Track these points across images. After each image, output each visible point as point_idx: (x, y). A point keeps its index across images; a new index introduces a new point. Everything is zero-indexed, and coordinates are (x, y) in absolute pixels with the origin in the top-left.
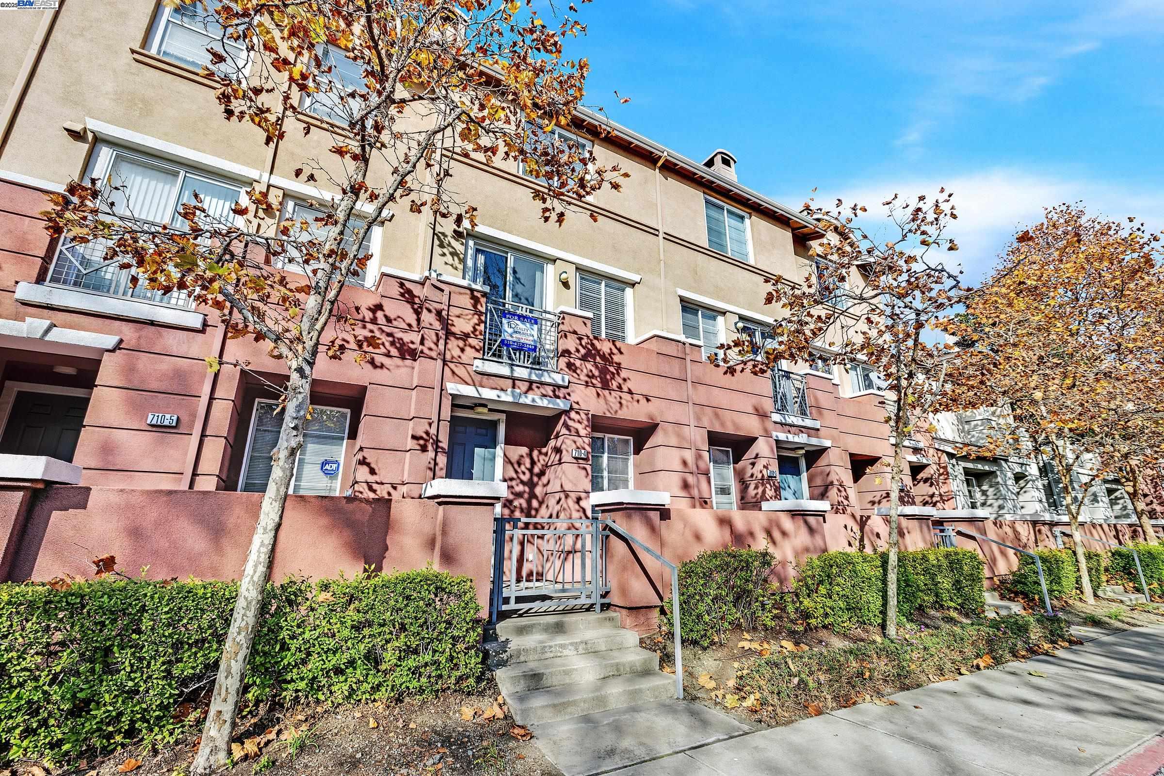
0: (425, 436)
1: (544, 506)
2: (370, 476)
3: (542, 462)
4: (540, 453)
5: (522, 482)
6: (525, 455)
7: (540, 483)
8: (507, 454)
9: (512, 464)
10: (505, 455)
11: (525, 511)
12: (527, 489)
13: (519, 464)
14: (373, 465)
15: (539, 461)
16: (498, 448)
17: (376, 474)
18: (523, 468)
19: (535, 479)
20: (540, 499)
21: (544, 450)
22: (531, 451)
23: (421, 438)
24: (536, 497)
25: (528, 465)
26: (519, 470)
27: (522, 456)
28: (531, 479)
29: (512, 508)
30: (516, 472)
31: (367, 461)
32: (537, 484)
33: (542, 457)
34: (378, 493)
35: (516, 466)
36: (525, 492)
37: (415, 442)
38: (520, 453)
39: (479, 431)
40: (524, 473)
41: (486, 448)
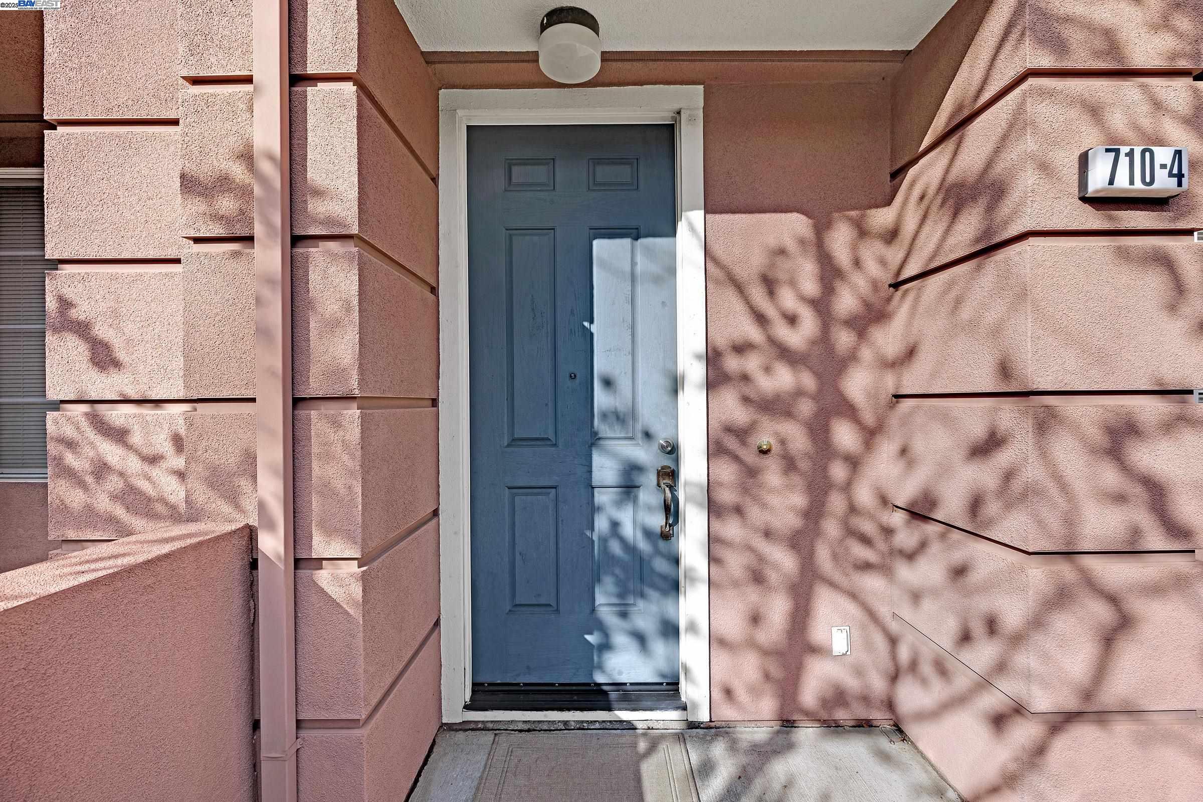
0: (238, 171)
1: (887, 449)
2: (94, 374)
3: (872, 268)
4: (862, 232)
5: (784, 353)
6: (791, 245)
7: (866, 354)
8: (718, 250)
9: (739, 288)
10: (707, 253)
11: (804, 465)
12: (808, 381)
13: (770, 284)
14: (102, 331)
15: (857, 263)
16: (682, 227)
17: (117, 364)
18: (788, 299)
19: (844, 339)
20: (869, 418)
21: (882, 218)
22: (822, 227)
23: (223, 183)
24: (849, 410)
25: (810, 286)
26: (770, 311)
27: (782, 252)
28: (824, 339)
29: (750, 457)
30: (761, 319)
31: (79, 313)
32: (852, 357)
33: (871, 252)
34: (136, 438)
35: (758, 295)
36: (799, 393)
37: (198, 206)
38: (772, 241)
39: (604, 173)
40: (792, 320)
41: (636, 235)
